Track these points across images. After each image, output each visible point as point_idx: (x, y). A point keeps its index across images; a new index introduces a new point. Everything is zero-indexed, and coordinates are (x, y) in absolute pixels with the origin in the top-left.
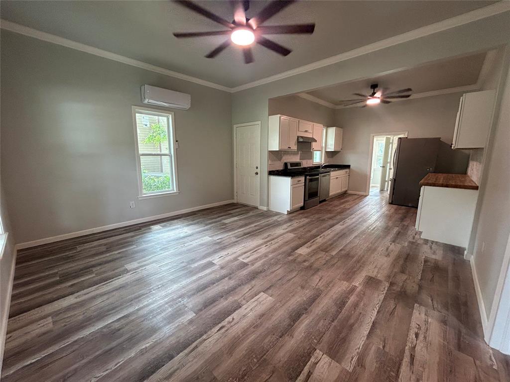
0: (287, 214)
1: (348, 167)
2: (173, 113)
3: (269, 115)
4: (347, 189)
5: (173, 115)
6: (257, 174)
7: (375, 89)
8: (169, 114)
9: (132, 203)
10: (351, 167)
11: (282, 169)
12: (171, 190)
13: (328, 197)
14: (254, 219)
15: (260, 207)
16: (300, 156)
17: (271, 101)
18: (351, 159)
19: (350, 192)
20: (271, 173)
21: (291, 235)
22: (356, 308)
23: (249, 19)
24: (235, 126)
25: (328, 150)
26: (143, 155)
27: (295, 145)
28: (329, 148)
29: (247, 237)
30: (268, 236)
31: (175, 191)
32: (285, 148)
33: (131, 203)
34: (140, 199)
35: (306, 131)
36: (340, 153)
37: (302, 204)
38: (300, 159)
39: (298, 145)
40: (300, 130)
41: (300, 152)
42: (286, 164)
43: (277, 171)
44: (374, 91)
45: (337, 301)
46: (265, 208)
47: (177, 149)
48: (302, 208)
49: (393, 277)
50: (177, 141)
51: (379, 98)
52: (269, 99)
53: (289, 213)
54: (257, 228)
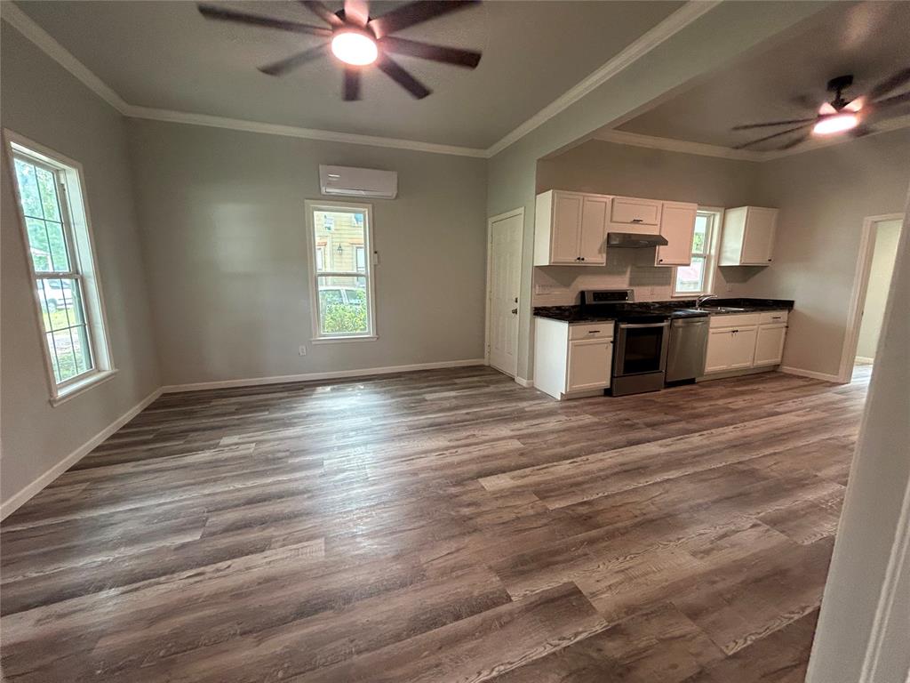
0: (561, 401)
1: (788, 305)
2: (370, 205)
3: (537, 193)
4: (778, 360)
5: (371, 209)
6: (515, 312)
7: (843, 91)
8: (364, 207)
9: (302, 349)
10: (796, 306)
11: (573, 304)
12: (367, 334)
13: (702, 375)
14: (482, 399)
15: (518, 379)
16: (631, 279)
17: (544, 162)
18: (797, 285)
19: (786, 369)
20: (540, 312)
21: (517, 444)
22: (443, 649)
23: (343, 10)
24: (490, 220)
25: (724, 264)
26: (322, 275)
27: (600, 252)
28: (728, 259)
29: (428, 431)
30: (467, 437)
31: (371, 336)
32: (569, 258)
33: (300, 347)
34: (313, 343)
35: (636, 221)
36: (766, 270)
37: (606, 383)
38: (631, 284)
39: (607, 254)
40: (614, 219)
41: (629, 270)
42: (582, 293)
43: (559, 308)
44: (838, 97)
45: (423, 614)
46: (523, 382)
47: (375, 266)
48: (608, 392)
49: (643, 615)
50: (376, 252)
51: (855, 113)
52: (538, 160)
53: (567, 398)
54: (468, 417)
